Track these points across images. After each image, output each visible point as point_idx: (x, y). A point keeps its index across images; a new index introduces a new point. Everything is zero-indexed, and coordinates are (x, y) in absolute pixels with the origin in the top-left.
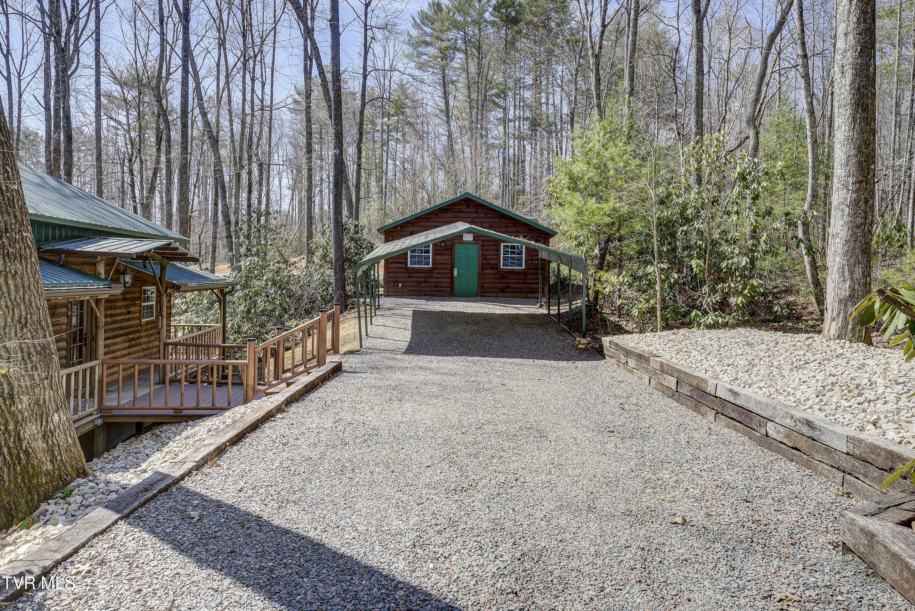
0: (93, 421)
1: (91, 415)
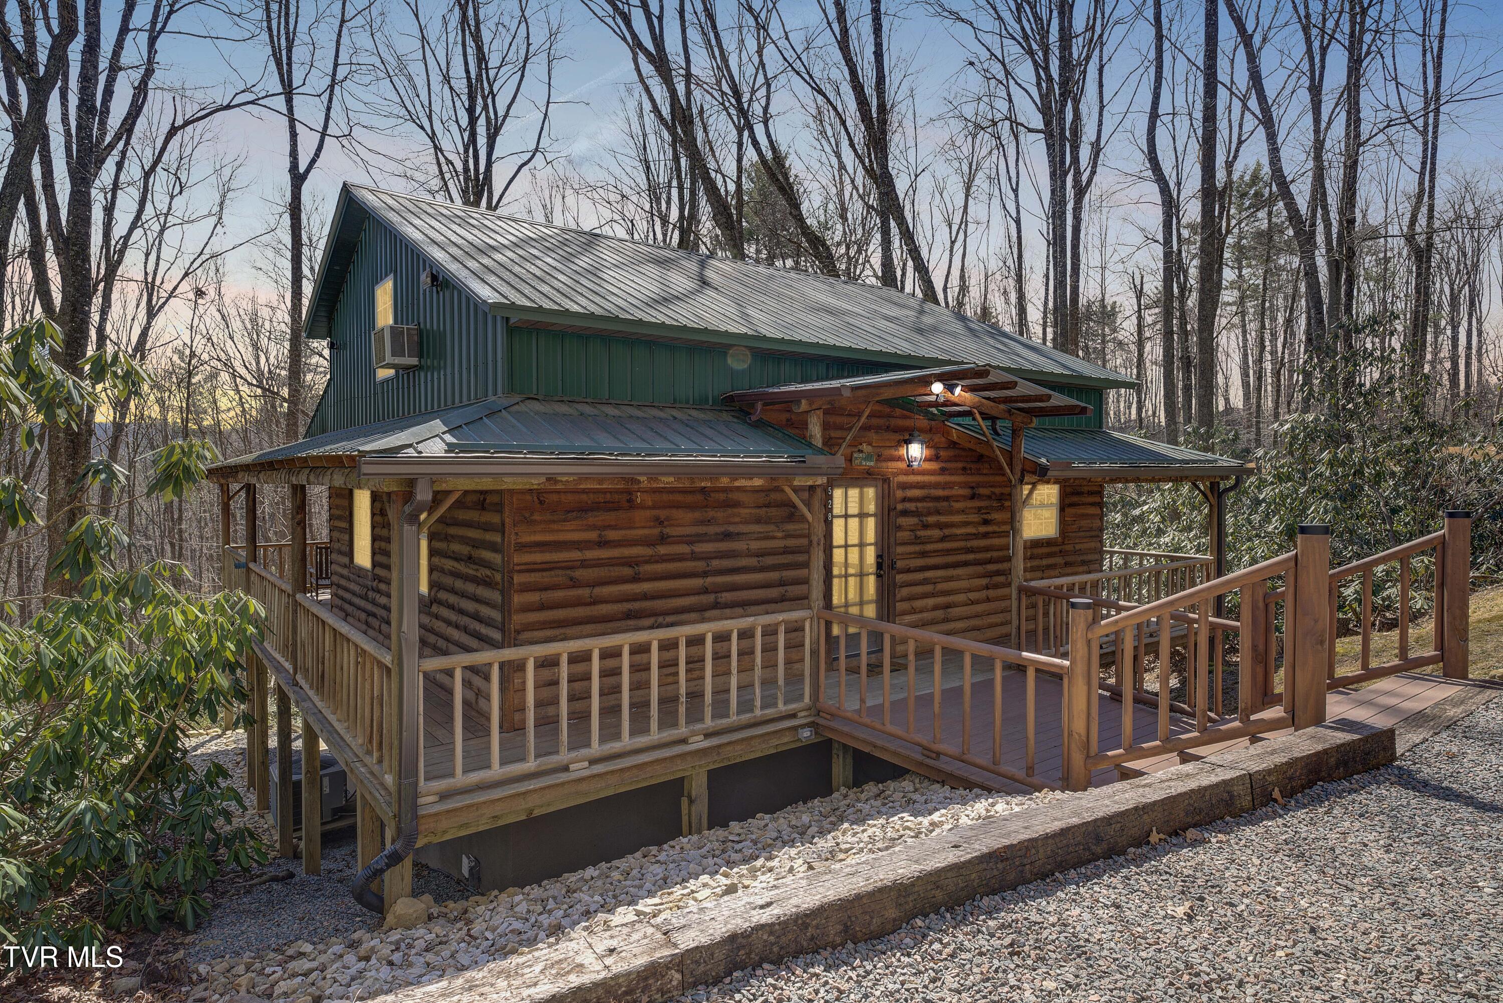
0: (795, 728)
1: (793, 716)
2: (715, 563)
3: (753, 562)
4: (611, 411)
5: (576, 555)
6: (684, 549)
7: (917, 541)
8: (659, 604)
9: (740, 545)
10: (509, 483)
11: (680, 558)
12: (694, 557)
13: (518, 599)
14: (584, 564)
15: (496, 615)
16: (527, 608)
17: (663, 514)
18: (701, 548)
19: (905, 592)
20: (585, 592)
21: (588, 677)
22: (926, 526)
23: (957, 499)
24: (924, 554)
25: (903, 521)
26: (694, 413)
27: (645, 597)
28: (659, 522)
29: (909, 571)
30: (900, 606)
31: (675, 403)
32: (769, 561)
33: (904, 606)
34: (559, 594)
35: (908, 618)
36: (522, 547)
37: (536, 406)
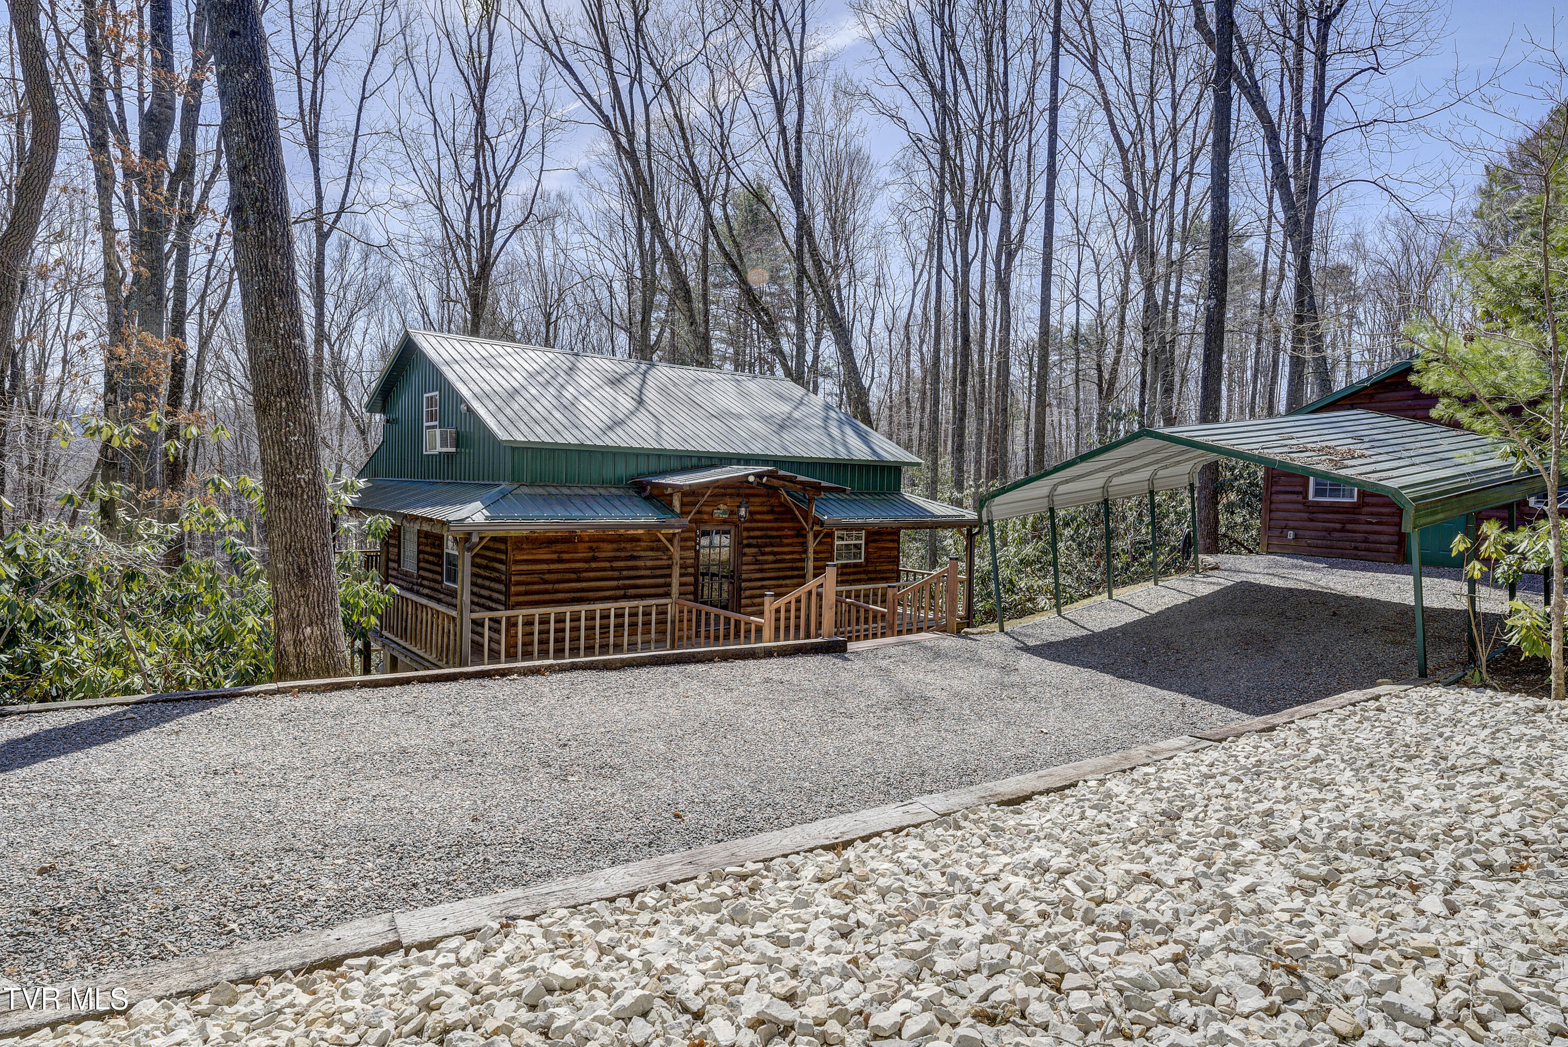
2: (625, 573)
3: (648, 572)
4: (566, 491)
5: (545, 567)
6: (607, 565)
7: (757, 562)
8: (591, 594)
9: (641, 563)
10: (513, 534)
11: (604, 569)
12: (612, 569)
13: (513, 589)
14: (550, 572)
15: (502, 598)
16: (518, 594)
17: (594, 545)
18: (616, 564)
19: (748, 593)
20: (549, 587)
21: (548, 632)
22: (764, 554)
23: (787, 537)
24: (762, 571)
25: (747, 550)
26: (613, 490)
27: (583, 590)
28: (591, 548)
29: (750, 580)
30: (743, 602)
31: (604, 483)
32: (658, 572)
33: (748, 601)
34: (536, 587)
35: (749, 609)
36: (516, 562)
37: (526, 490)
